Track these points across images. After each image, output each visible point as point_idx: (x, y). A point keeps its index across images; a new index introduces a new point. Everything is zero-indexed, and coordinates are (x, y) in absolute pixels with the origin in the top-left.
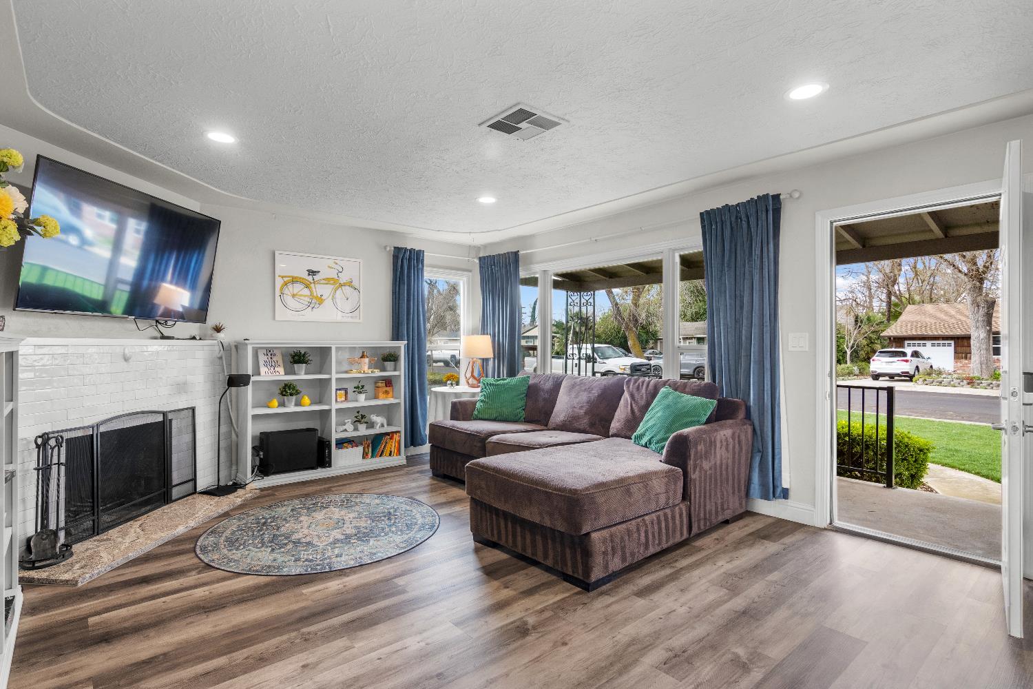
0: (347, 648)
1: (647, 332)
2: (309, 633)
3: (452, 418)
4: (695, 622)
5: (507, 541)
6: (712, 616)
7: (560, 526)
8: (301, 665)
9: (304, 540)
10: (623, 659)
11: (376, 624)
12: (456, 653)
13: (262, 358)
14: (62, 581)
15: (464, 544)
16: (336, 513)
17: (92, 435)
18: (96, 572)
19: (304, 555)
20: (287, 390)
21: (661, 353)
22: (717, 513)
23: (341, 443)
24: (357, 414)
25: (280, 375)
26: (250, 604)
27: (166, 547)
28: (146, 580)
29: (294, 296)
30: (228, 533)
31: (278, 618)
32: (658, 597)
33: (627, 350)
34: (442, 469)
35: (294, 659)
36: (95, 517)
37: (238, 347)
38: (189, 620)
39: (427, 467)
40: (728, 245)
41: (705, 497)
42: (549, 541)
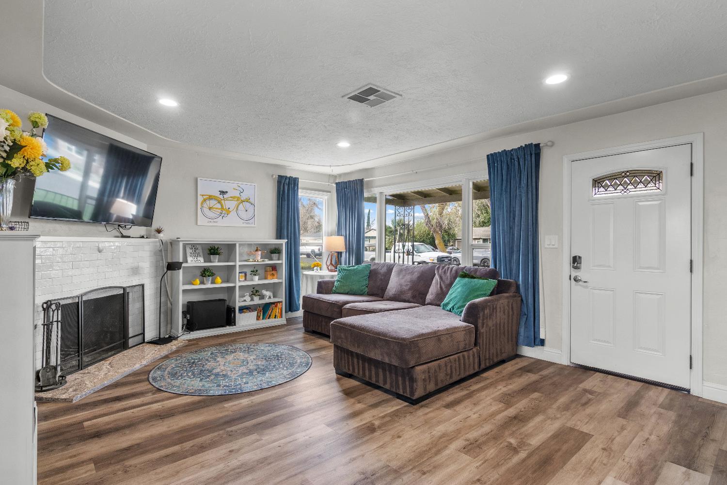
0: (258, 440)
1: (449, 235)
2: (232, 431)
3: (318, 292)
4: (483, 424)
5: (359, 373)
6: (494, 420)
7: (395, 362)
8: (229, 450)
9: (221, 374)
10: (437, 446)
11: (275, 425)
12: (329, 442)
13: (189, 251)
14: (62, 399)
15: (329, 375)
16: (242, 356)
17: (78, 302)
18: (84, 393)
19: (223, 383)
20: (206, 273)
21: (458, 249)
22: (497, 356)
23: (242, 309)
24: (253, 290)
25: (201, 262)
26: (191, 413)
27: (128, 378)
28: (118, 399)
29: (210, 209)
30: (169, 369)
31: (209, 422)
32: (458, 408)
33: (435, 247)
34: (311, 327)
35: (224, 447)
36: (80, 358)
37: (173, 243)
38: (151, 423)
39: (301, 325)
40: (506, 177)
41: (489, 344)
42: (388, 373)
